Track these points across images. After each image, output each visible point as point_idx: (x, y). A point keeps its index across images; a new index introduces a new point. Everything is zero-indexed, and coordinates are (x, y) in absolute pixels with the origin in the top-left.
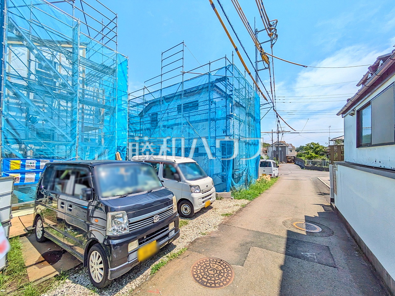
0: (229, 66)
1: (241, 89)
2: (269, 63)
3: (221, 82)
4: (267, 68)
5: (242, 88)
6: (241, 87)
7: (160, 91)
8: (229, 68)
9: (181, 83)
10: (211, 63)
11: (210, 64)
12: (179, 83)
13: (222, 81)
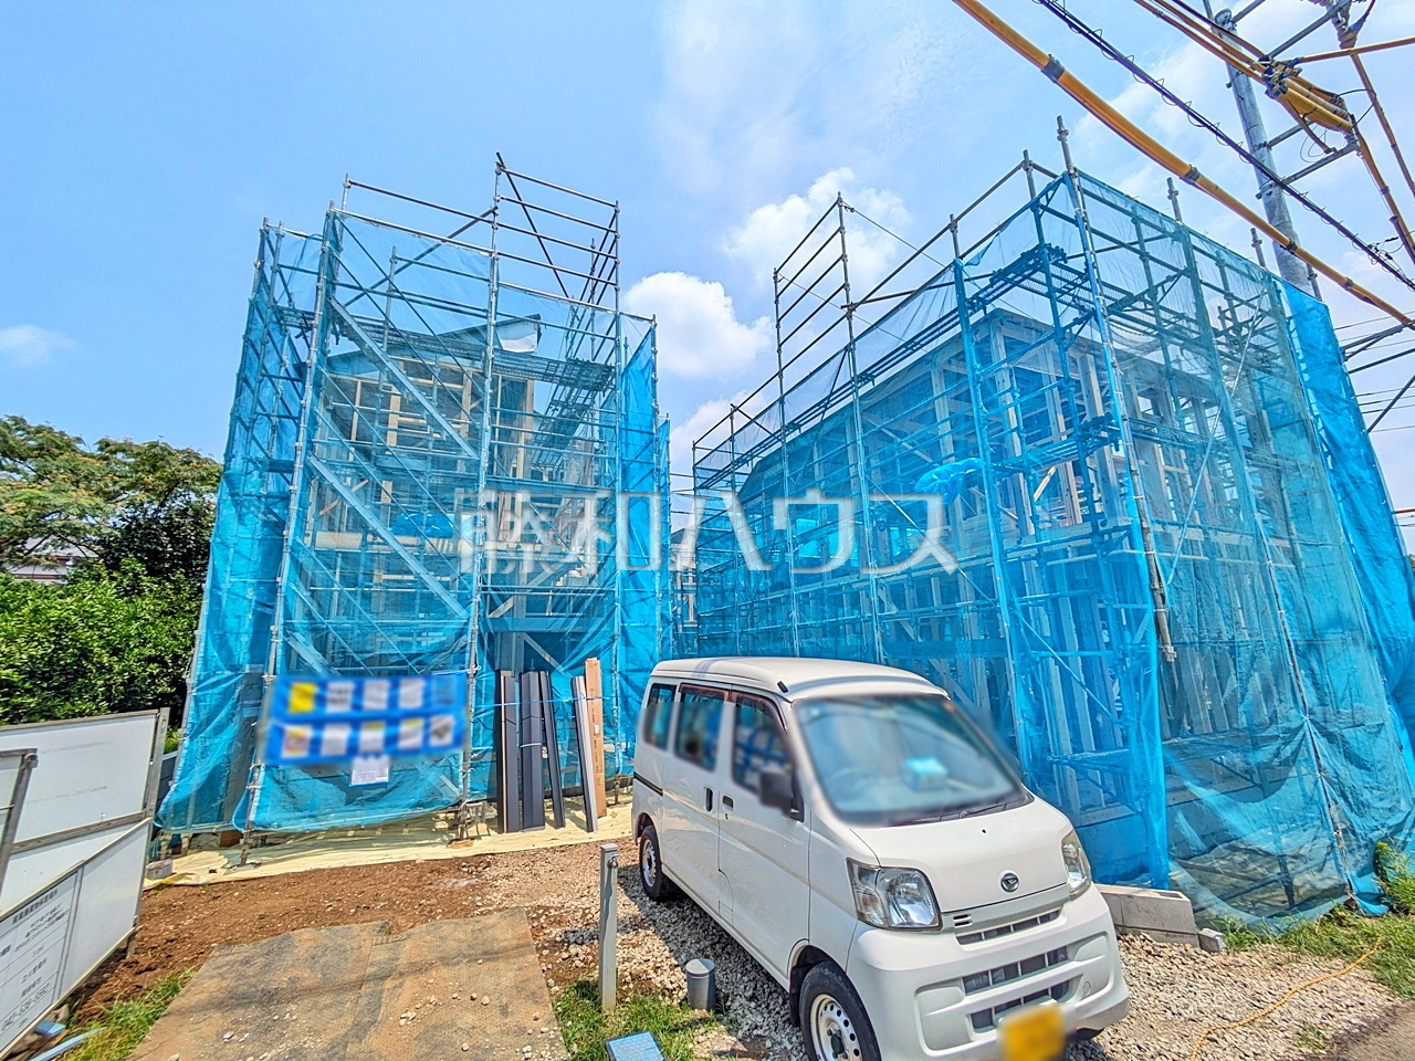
0: (1050, 193)
1: (1162, 284)
2: (1349, 123)
3: (1024, 283)
4: (1343, 153)
5: (1169, 279)
6: (1159, 273)
7: (778, 404)
8: (1049, 201)
9: (846, 348)
10: (959, 218)
11: (952, 227)
12: (837, 354)
13: (1028, 277)
